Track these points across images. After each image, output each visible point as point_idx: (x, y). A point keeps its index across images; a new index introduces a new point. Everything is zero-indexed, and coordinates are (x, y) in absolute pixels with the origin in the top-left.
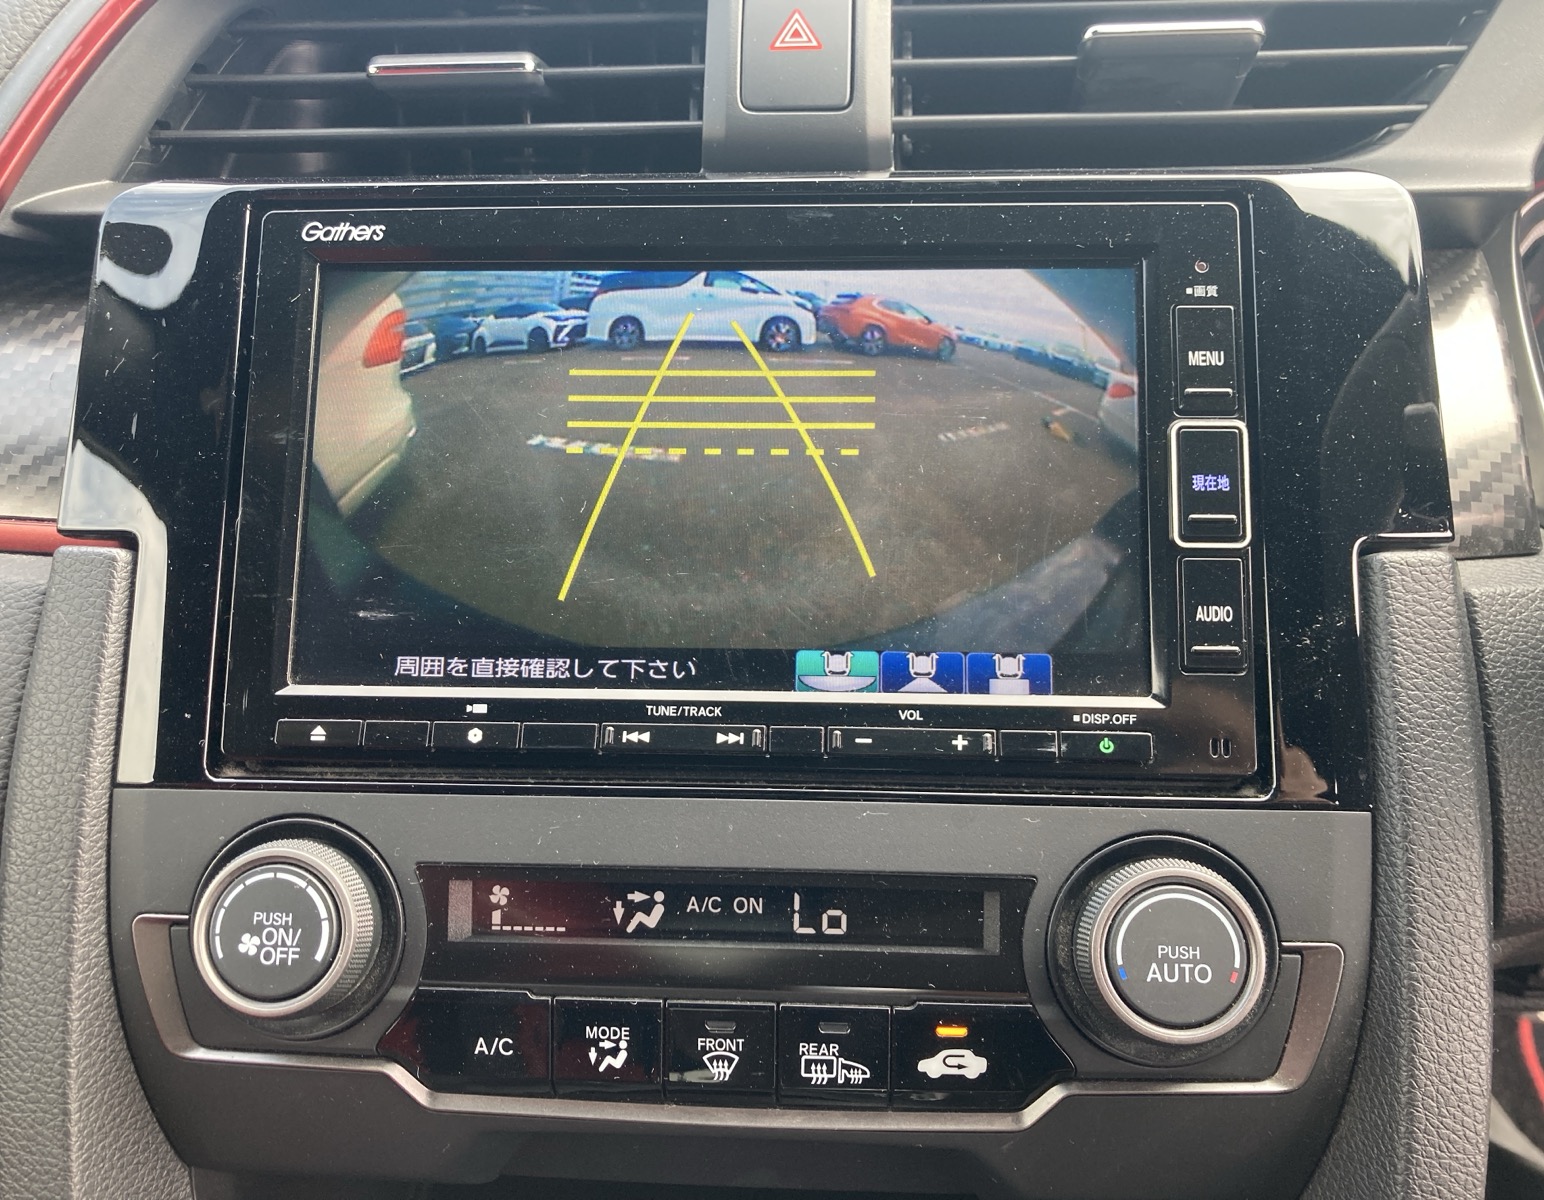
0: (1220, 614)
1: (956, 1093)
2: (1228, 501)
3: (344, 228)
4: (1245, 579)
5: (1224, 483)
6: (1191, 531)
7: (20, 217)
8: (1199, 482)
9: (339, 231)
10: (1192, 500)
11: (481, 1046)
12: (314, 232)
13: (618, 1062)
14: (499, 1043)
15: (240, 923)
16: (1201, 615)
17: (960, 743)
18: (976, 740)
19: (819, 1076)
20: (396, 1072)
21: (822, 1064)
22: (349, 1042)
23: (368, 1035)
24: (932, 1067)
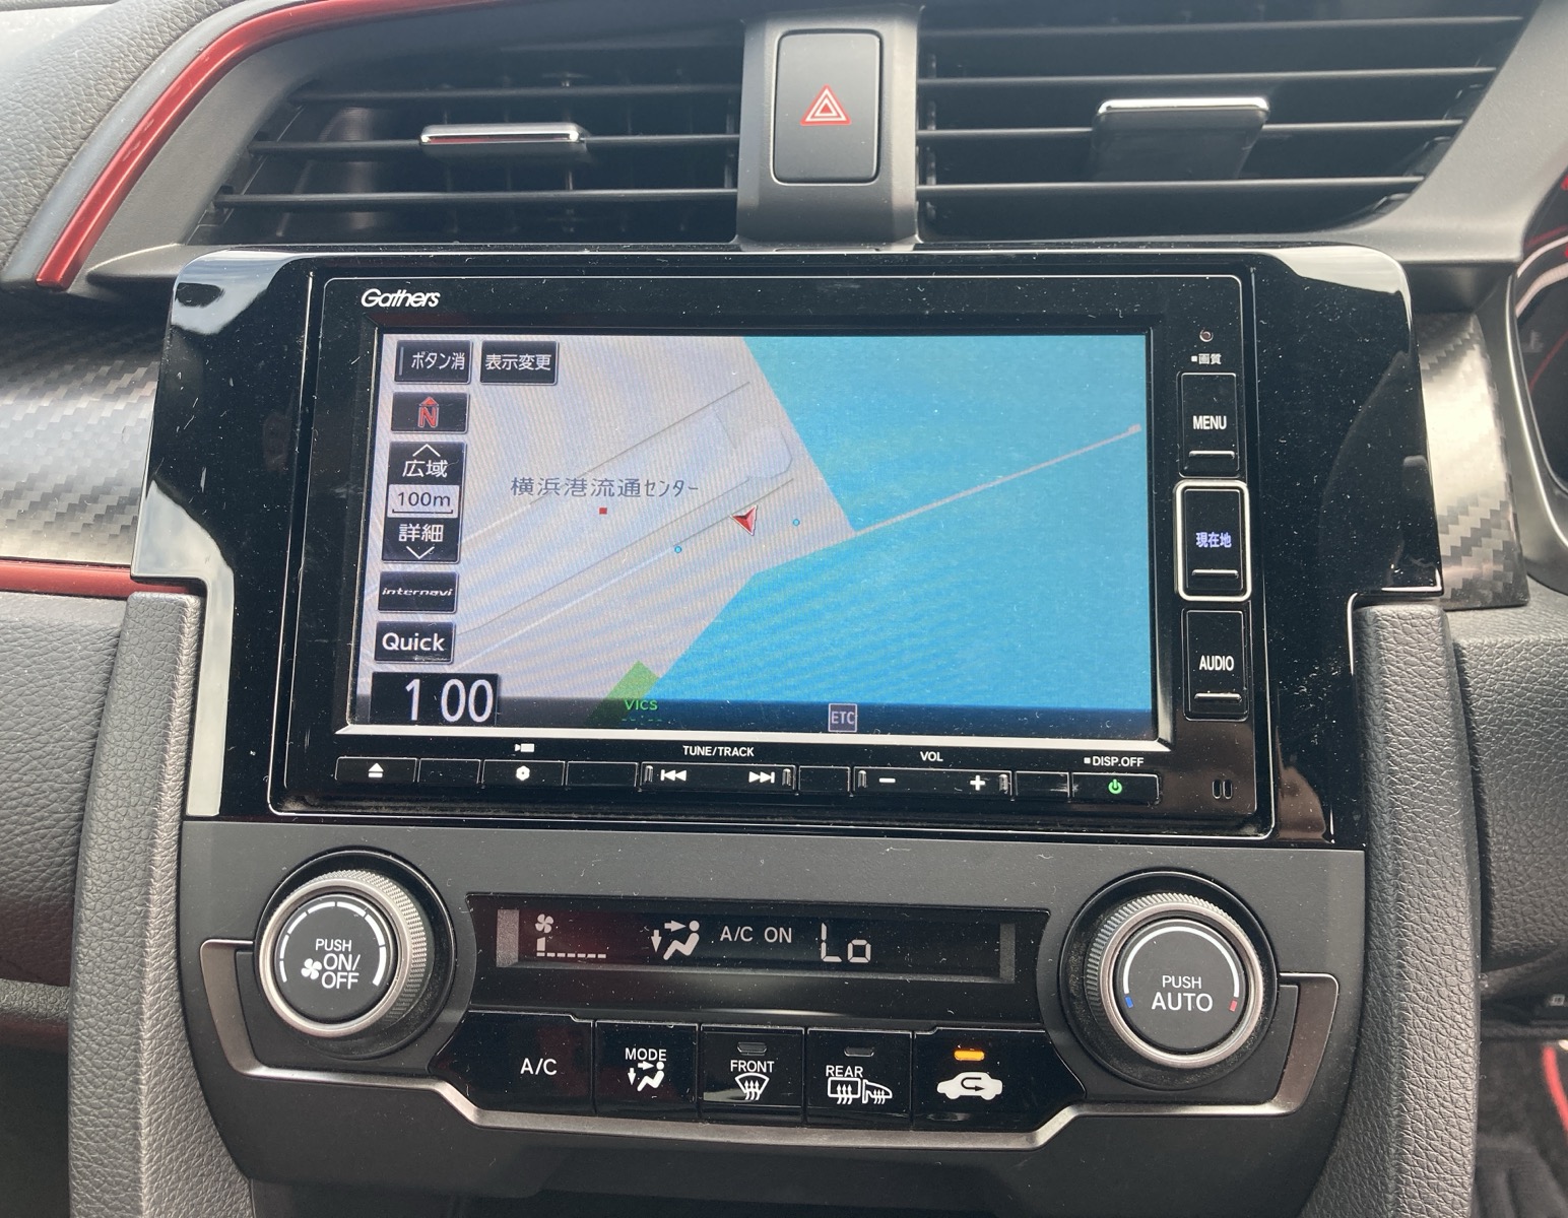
0: (1223, 663)
1: (976, 1114)
2: (1232, 557)
3: (401, 294)
4: (1246, 630)
5: (1226, 540)
6: (1194, 585)
7: (95, 279)
8: (1203, 539)
9: (397, 298)
10: (1197, 557)
11: (526, 1066)
12: (373, 298)
13: (655, 1082)
14: (543, 1063)
15: (303, 948)
16: (1204, 664)
17: (978, 783)
18: (993, 781)
19: (844, 1096)
20: (448, 1091)
21: (848, 1085)
22: (403, 1061)
23: (420, 1056)
24: (951, 1089)
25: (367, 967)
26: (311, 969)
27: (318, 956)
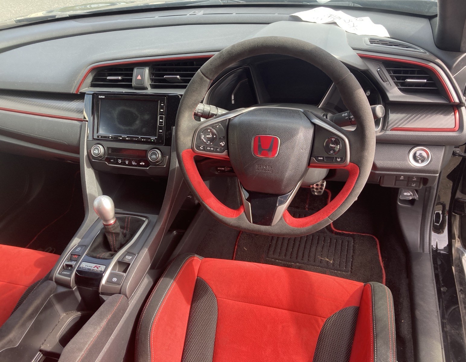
0: (161, 131)
1: (142, 166)
2: (162, 122)
3: (102, 96)
4: (163, 128)
5: (162, 121)
6: (159, 124)
7: (80, 92)
8: (160, 120)
9: (101, 97)
10: (160, 122)
11: (111, 161)
12: (100, 97)
13: (120, 162)
14: (112, 160)
15: (94, 150)
16: (160, 131)
17: (143, 140)
18: (144, 140)
19: (133, 164)
20: (106, 162)
21: (134, 163)
22: (102, 160)
23: (104, 159)
24: (141, 164)
25: (98, 152)
26: (95, 152)
27: (95, 151)
